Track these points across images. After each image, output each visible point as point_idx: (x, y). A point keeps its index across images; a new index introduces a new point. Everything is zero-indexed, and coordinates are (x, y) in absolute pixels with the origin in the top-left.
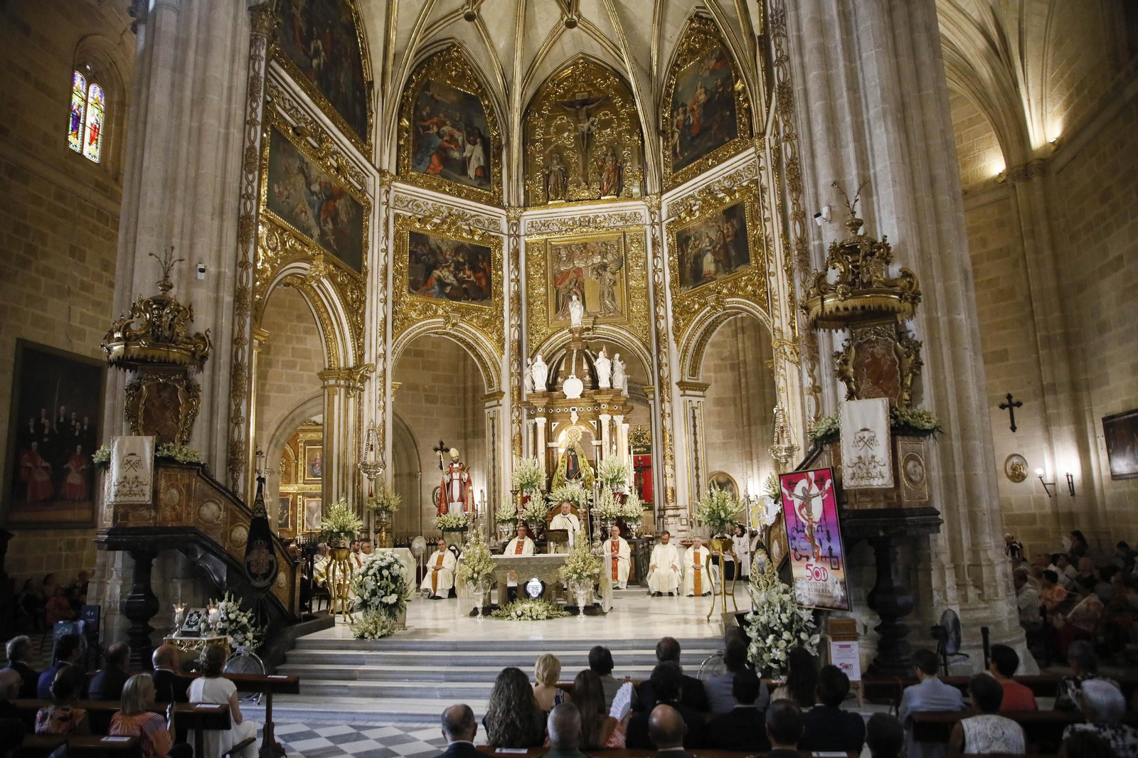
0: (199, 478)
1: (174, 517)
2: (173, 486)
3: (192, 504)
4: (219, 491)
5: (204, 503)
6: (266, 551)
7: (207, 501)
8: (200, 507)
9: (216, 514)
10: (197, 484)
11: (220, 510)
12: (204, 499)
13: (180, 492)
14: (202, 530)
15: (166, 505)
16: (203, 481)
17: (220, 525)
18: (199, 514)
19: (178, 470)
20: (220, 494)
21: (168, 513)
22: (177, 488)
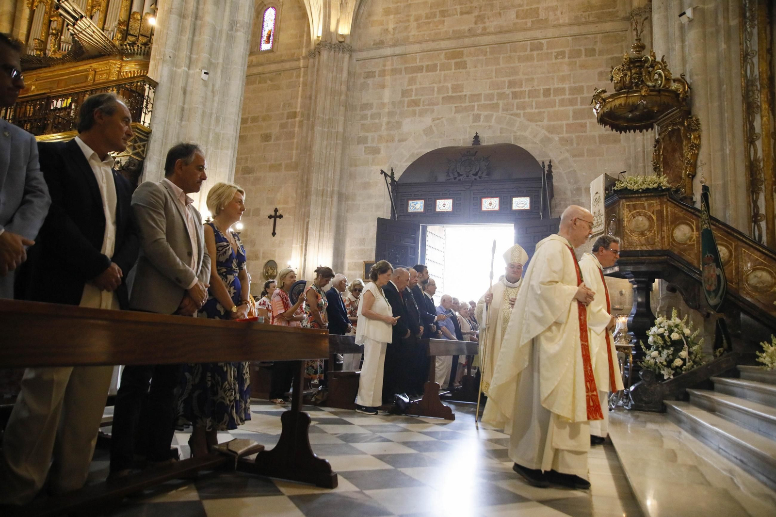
0: (669, 203)
1: (643, 242)
2: (639, 214)
3: (665, 228)
4: (688, 211)
5: (675, 227)
6: (714, 265)
7: (679, 224)
8: (673, 230)
9: (688, 235)
10: (669, 209)
11: (693, 230)
12: (676, 222)
13: (650, 219)
14: (676, 252)
15: (631, 232)
16: (673, 205)
17: (694, 245)
18: (672, 236)
19: (644, 199)
20: (690, 215)
21: (635, 238)
22: (645, 215)
